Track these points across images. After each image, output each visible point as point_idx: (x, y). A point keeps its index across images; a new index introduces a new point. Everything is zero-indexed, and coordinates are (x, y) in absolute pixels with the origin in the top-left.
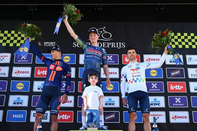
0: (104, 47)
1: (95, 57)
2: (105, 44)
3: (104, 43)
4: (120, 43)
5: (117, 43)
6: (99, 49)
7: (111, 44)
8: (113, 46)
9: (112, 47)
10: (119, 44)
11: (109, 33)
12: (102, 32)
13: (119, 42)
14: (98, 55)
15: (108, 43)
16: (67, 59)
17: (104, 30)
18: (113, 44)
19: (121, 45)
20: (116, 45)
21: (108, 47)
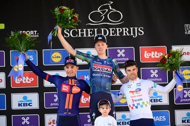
0: (111, 35)
1: (104, 76)
2: (112, 31)
3: (111, 29)
4: (136, 28)
5: (132, 28)
6: (108, 63)
7: (123, 30)
8: (126, 33)
9: (124, 35)
10: (134, 30)
11: (118, 12)
12: (107, 10)
13: (134, 26)
14: (107, 72)
15: (118, 29)
16: (57, 57)
17: (110, 6)
18: (126, 30)
19: (138, 31)
20: (129, 32)
21: (118, 35)
